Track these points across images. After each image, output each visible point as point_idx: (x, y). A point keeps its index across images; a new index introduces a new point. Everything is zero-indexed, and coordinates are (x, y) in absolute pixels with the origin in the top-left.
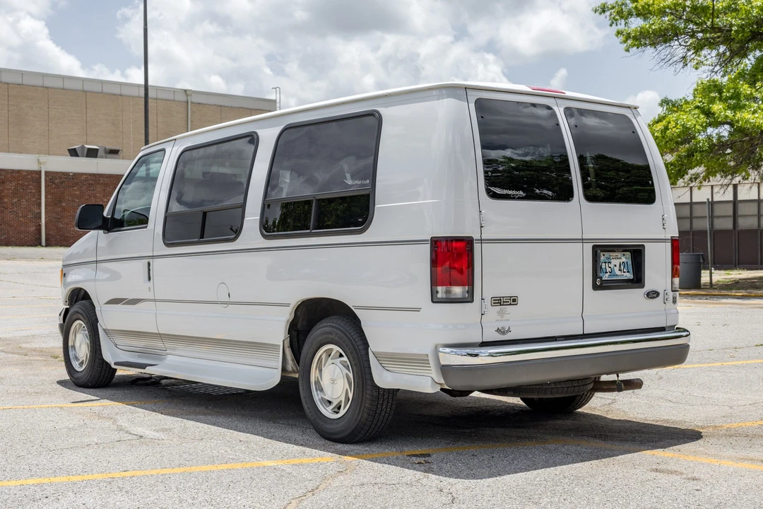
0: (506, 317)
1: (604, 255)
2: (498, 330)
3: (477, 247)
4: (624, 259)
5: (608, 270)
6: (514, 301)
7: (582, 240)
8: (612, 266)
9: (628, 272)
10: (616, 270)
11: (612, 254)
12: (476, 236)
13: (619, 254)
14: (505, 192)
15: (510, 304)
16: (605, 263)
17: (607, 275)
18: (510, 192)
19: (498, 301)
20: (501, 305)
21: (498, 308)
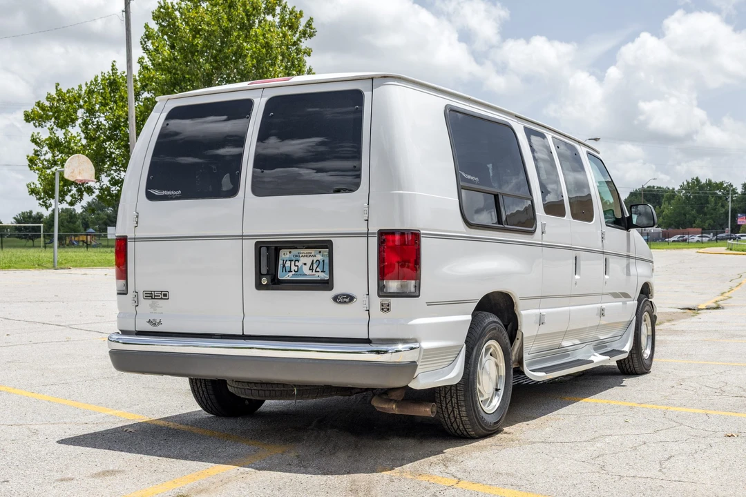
0: (159, 310)
1: (290, 252)
2: (149, 322)
3: (130, 245)
4: (319, 257)
5: (294, 268)
6: (165, 295)
7: (242, 237)
8: (299, 264)
9: (323, 271)
10: (306, 270)
11: (302, 251)
12: (130, 235)
13: (313, 252)
14: (164, 193)
15: (161, 299)
16: (291, 261)
17: (290, 274)
18: (168, 193)
19: (150, 295)
20: (152, 298)
21: (150, 301)
